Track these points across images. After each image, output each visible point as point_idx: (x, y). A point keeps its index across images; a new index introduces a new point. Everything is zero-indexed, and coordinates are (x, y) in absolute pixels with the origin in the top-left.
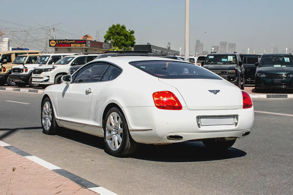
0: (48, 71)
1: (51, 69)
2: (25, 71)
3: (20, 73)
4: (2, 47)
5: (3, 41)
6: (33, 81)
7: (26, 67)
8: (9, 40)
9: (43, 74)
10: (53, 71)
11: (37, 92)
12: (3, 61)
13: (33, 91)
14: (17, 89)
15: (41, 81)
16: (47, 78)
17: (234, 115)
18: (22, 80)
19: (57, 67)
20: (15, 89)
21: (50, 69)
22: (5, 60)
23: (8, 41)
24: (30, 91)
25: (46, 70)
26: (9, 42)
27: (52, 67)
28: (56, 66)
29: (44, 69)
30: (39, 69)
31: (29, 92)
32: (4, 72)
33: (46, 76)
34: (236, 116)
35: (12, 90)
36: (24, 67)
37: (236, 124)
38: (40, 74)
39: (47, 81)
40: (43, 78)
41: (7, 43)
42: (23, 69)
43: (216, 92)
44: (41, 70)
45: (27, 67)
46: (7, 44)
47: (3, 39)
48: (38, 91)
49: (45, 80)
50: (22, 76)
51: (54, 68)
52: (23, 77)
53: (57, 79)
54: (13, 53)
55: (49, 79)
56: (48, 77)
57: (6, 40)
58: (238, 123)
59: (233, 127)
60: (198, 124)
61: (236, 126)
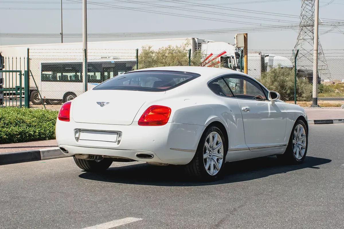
37: (119, 142)
59: (115, 145)
60: (76, 138)
61: (118, 144)
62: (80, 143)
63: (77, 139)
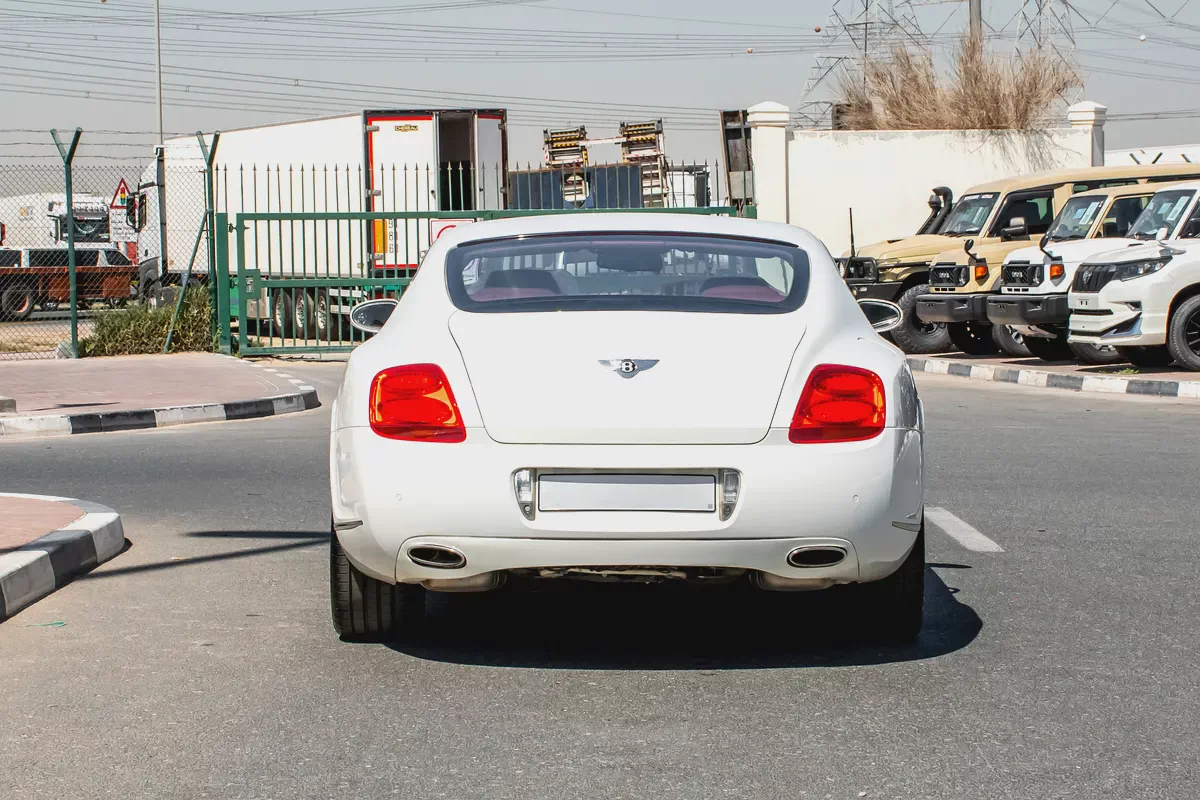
0: (1134, 274)
1: (1150, 266)
2: (1052, 278)
3: (1032, 290)
4: (1063, 149)
5: (1071, 117)
6: (1072, 327)
7: (1054, 255)
8: (1098, 112)
9: (1113, 293)
10: (1163, 274)
11: (1078, 389)
12: (1008, 225)
13: (1063, 382)
14: (1010, 371)
15: (1099, 328)
16: (1130, 314)
17: (721, 471)
18: (1038, 326)
19: (1183, 252)
20: (1003, 372)
21: (1147, 266)
22: (1018, 222)
23: (1092, 116)
24: (1053, 382)
25: (1128, 270)
26: (1098, 125)
27: (1158, 255)
28: (1179, 248)
29: (1117, 264)
30: (1096, 266)
31: (1048, 386)
32: (981, 284)
33: (1126, 303)
34: (727, 477)
35: (990, 375)
36: (1048, 255)
37: (728, 510)
38: (1098, 291)
39: (1126, 326)
40: (1108, 312)
41: (1090, 127)
42: (1041, 267)
43: (633, 368)
44: (1105, 269)
45: (1060, 258)
46: (1090, 135)
47: (1070, 109)
48: (1082, 379)
49: (1121, 321)
50: (1037, 302)
51: (1166, 259)
52: (1039, 308)
53: (1184, 317)
54: (1061, 185)
55: (1137, 318)
56: (1137, 305)
57: (1083, 110)
58: (734, 505)
59: (713, 523)
60: (523, 505)
61: (725, 519)
62: (543, 523)
63: (528, 509)
